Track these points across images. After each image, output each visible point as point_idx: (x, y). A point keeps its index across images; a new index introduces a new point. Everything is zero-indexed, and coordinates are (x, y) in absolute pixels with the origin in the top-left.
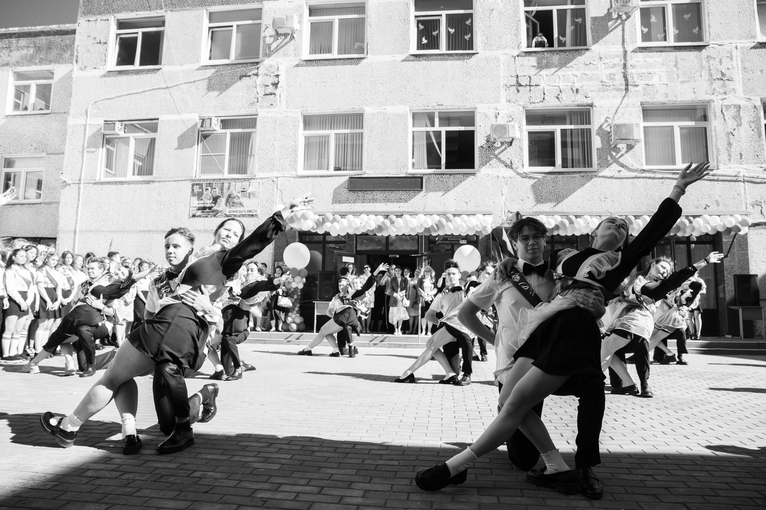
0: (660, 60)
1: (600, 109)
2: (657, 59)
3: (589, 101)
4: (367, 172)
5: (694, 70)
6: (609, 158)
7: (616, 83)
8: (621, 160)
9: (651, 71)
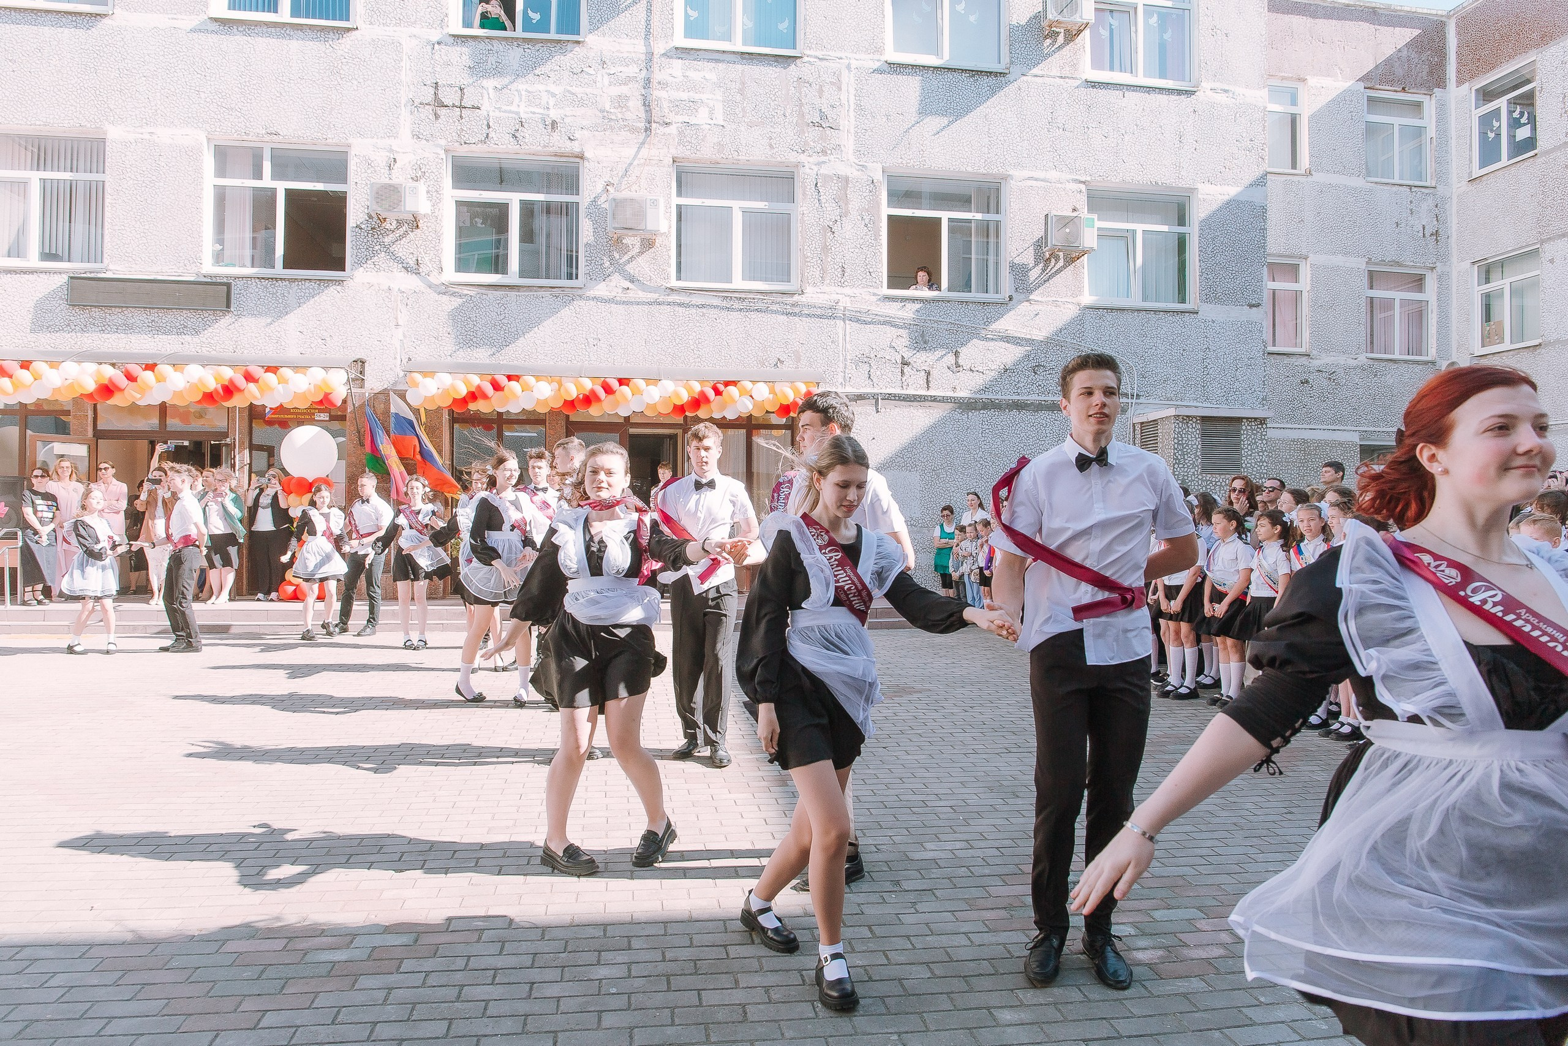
0: (712, 76)
1: (596, 164)
2: (707, 77)
3: (576, 147)
4: (111, 267)
5: (772, 104)
6: (607, 264)
7: (629, 115)
8: (628, 268)
9: (697, 97)
